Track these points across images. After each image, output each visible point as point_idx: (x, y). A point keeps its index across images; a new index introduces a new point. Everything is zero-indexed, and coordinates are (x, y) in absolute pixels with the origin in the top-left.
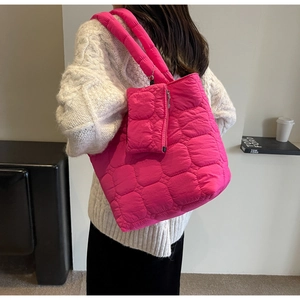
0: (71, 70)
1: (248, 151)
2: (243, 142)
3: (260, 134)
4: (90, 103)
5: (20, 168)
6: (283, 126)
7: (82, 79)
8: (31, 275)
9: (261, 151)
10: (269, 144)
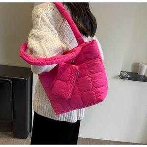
0: (34, 32)
1: (123, 78)
2: (121, 74)
3: (130, 71)
4: (45, 49)
5: (8, 78)
6: (142, 67)
7: (40, 37)
8: (10, 133)
9: (130, 79)
10: (134, 76)
